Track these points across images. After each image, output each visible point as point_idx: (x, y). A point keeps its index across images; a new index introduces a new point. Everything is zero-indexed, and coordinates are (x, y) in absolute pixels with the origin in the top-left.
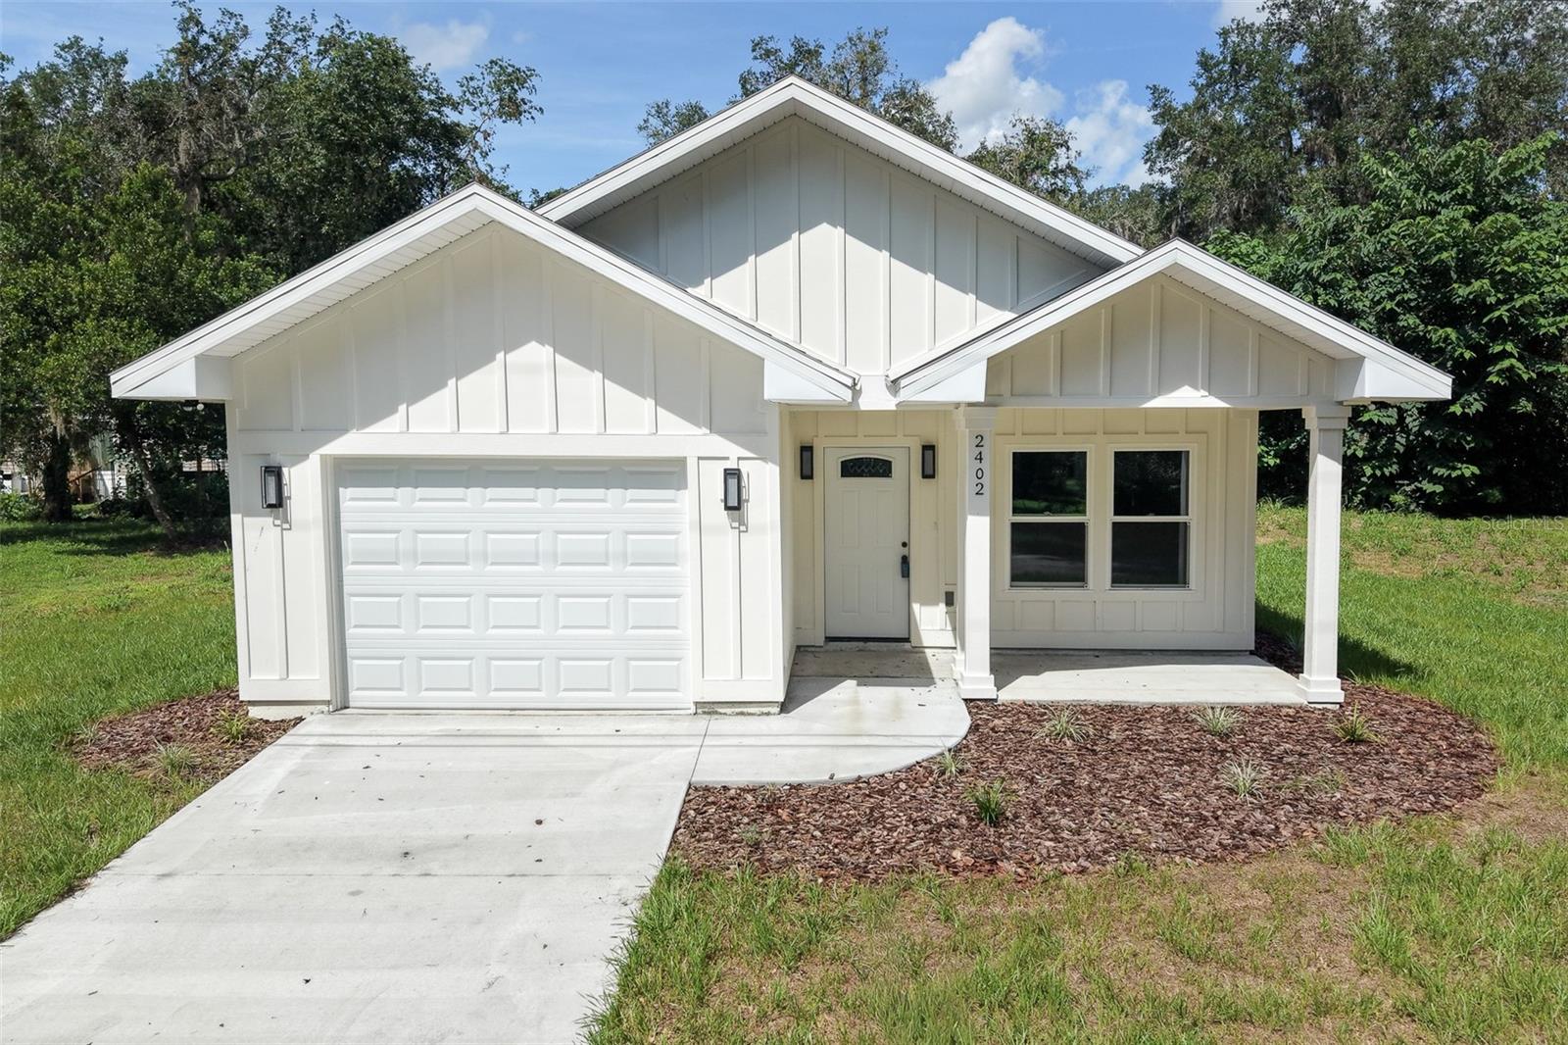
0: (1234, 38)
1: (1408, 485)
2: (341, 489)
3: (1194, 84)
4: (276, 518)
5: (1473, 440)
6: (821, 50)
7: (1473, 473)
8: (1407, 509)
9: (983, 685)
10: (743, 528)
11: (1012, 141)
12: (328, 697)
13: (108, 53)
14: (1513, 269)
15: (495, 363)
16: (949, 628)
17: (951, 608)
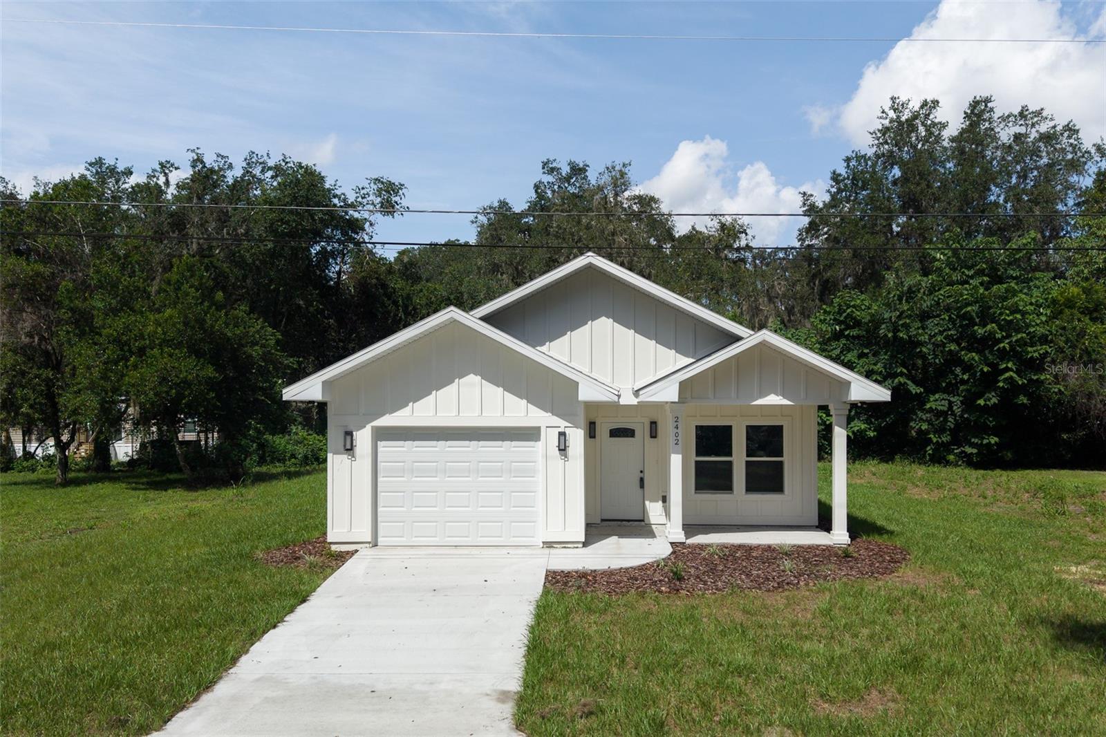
0: (853, 163)
1: (957, 449)
2: (379, 442)
3: (829, 191)
4: (349, 455)
5: (993, 420)
6: (587, 168)
7: (996, 442)
8: (957, 464)
9: (680, 536)
10: (566, 459)
11: (711, 230)
12: (370, 540)
13: (121, 167)
14: (1011, 318)
15: (454, 384)
16: (664, 514)
17: (665, 504)
